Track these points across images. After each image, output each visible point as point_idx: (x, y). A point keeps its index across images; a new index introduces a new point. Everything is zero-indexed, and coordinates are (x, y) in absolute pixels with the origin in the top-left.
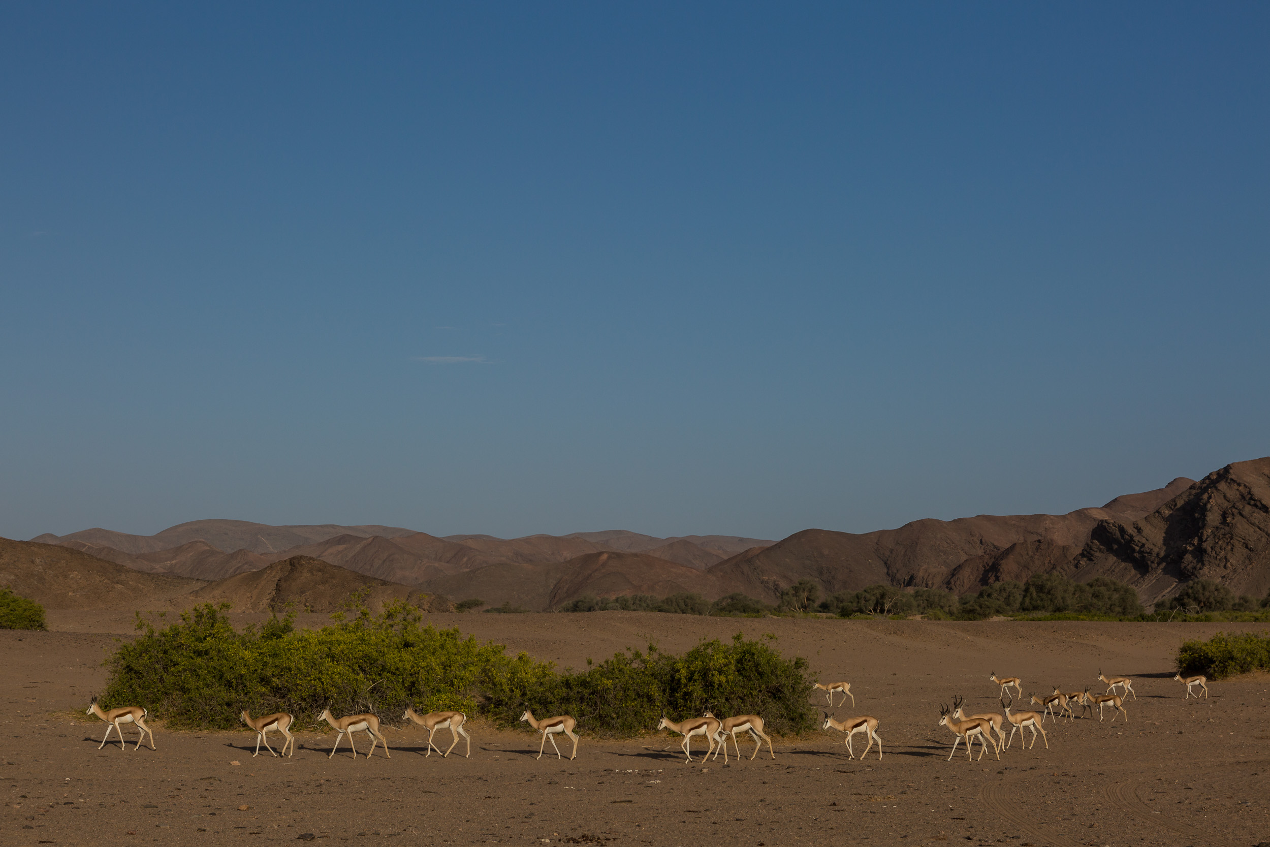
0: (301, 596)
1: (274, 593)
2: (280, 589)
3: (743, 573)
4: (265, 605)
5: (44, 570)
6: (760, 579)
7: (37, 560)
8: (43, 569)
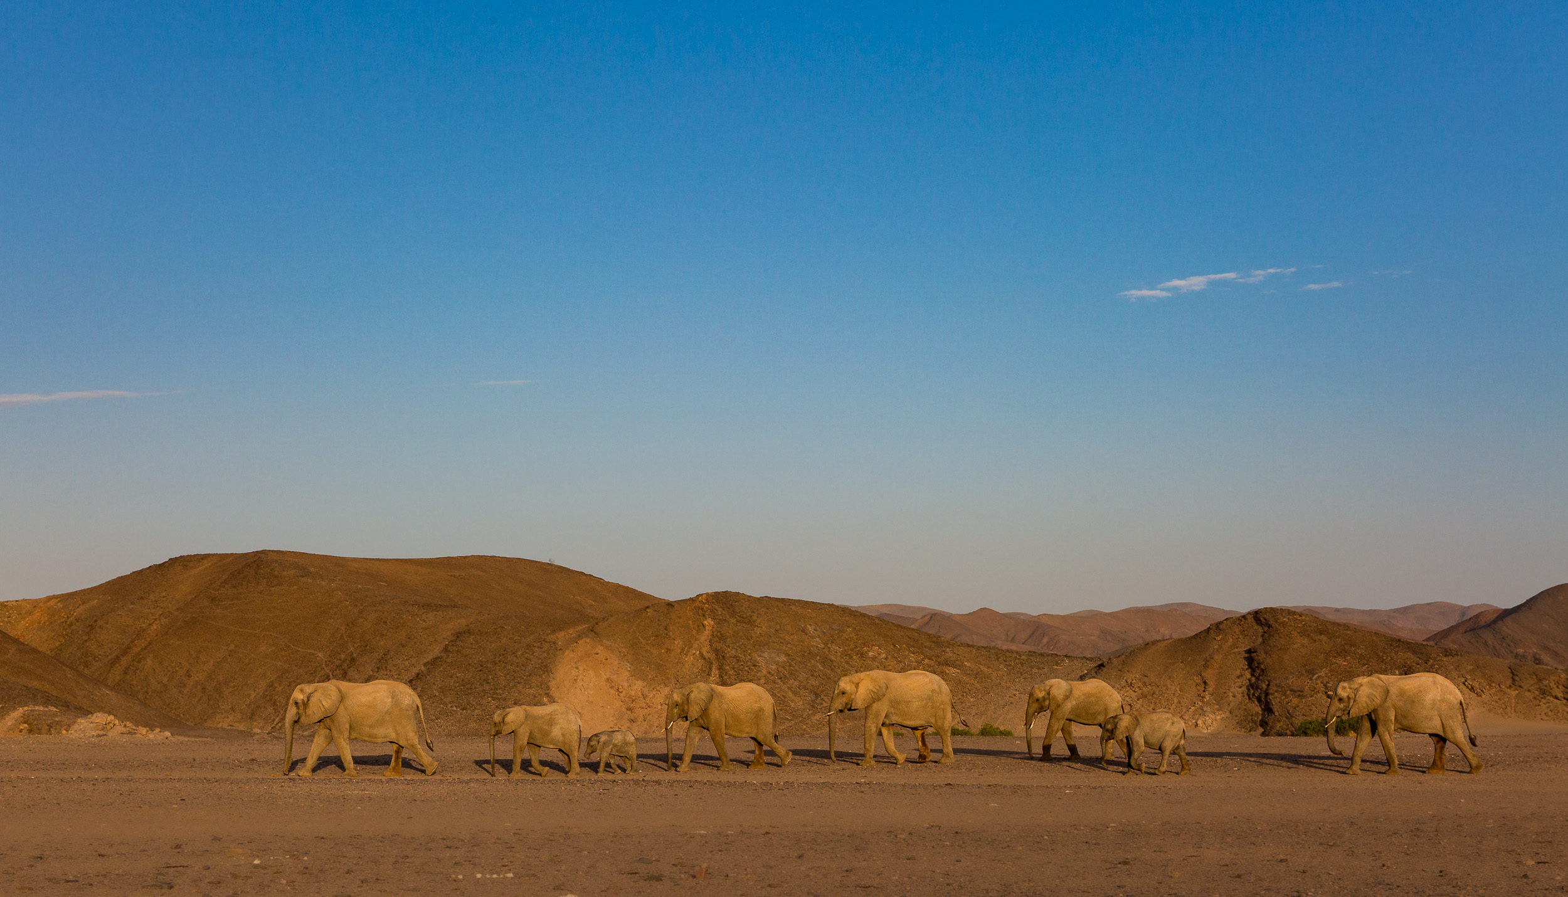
0: (1311, 679)
1: (1248, 674)
2: (1262, 667)
3: (1486, 644)
4: (1239, 696)
5: (826, 644)
6: (1512, 653)
7: (810, 629)
8: (824, 644)
